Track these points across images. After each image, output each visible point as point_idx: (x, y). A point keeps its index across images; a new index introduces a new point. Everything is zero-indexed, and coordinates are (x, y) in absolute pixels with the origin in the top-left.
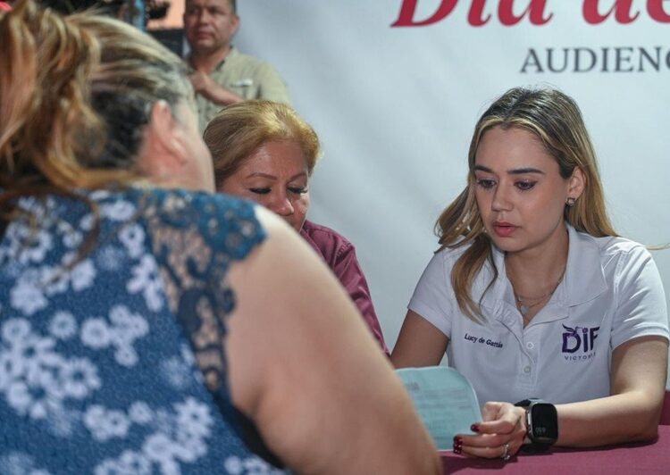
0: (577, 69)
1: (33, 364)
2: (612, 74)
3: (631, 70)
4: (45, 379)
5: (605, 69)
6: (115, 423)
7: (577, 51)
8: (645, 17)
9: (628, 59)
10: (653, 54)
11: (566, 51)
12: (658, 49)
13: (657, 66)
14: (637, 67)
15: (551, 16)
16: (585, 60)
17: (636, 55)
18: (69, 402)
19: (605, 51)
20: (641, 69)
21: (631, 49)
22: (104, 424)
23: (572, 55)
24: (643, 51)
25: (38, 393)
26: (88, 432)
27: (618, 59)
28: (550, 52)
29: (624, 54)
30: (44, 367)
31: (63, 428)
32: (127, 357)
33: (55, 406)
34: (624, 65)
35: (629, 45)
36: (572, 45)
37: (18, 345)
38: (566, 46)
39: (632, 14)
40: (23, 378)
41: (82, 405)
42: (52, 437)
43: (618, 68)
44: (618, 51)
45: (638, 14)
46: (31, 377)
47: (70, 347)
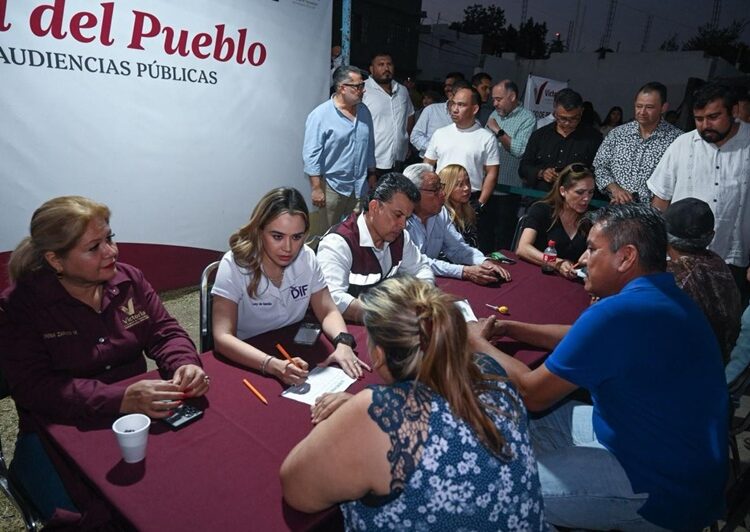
0: (32, 64)
1: (448, 493)
2: (54, 70)
3: (66, 68)
4: (456, 496)
5: (50, 66)
6: (486, 498)
7: (31, 52)
8: (70, 37)
10: (78, 60)
11: (23, 51)
12: (80, 57)
13: (81, 68)
14: (69, 67)
15: (10, 25)
16: (37, 59)
17: (68, 59)
18: (468, 501)
19: (49, 54)
20: (72, 68)
21: (64, 55)
22: (482, 501)
23: (27, 54)
24: (72, 57)
25: (456, 503)
26: (480, 508)
27: (58, 61)
28: (12, 50)
29: (61, 58)
30: (453, 492)
31: (471, 511)
32: (477, 471)
33: (464, 505)
34: (61, 65)
35: (63, 53)
36: (27, 47)
37: (440, 488)
38: (23, 48)
39: (62, 33)
40: (448, 500)
41: (473, 499)
42: (470, 517)
43: (58, 67)
44: (57, 55)
45: (66, 34)
46: (450, 498)
47: (458, 479)
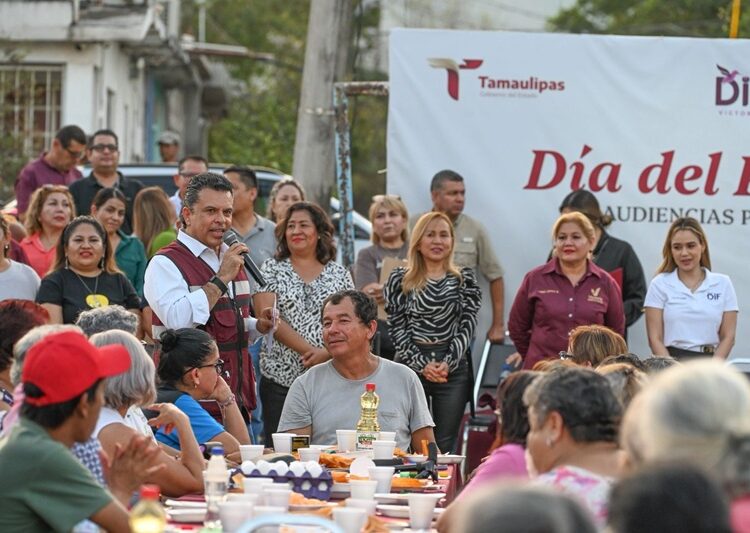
0: (635, 219)
2: (655, 224)
3: (666, 221)
5: (651, 220)
7: (635, 209)
8: (674, 191)
9: (664, 215)
10: (678, 213)
11: (629, 208)
12: (681, 210)
15: (620, 187)
16: (640, 214)
17: (669, 213)
19: (651, 210)
23: (632, 211)
24: (673, 211)
27: (659, 214)
28: (619, 208)
29: (662, 212)
34: (662, 218)
35: (665, 206)
36: (632, 205)
38: (629, 205)
39: (667, 188)
43: (659, 220)
44: (659, 210)
45: (670, 189)
